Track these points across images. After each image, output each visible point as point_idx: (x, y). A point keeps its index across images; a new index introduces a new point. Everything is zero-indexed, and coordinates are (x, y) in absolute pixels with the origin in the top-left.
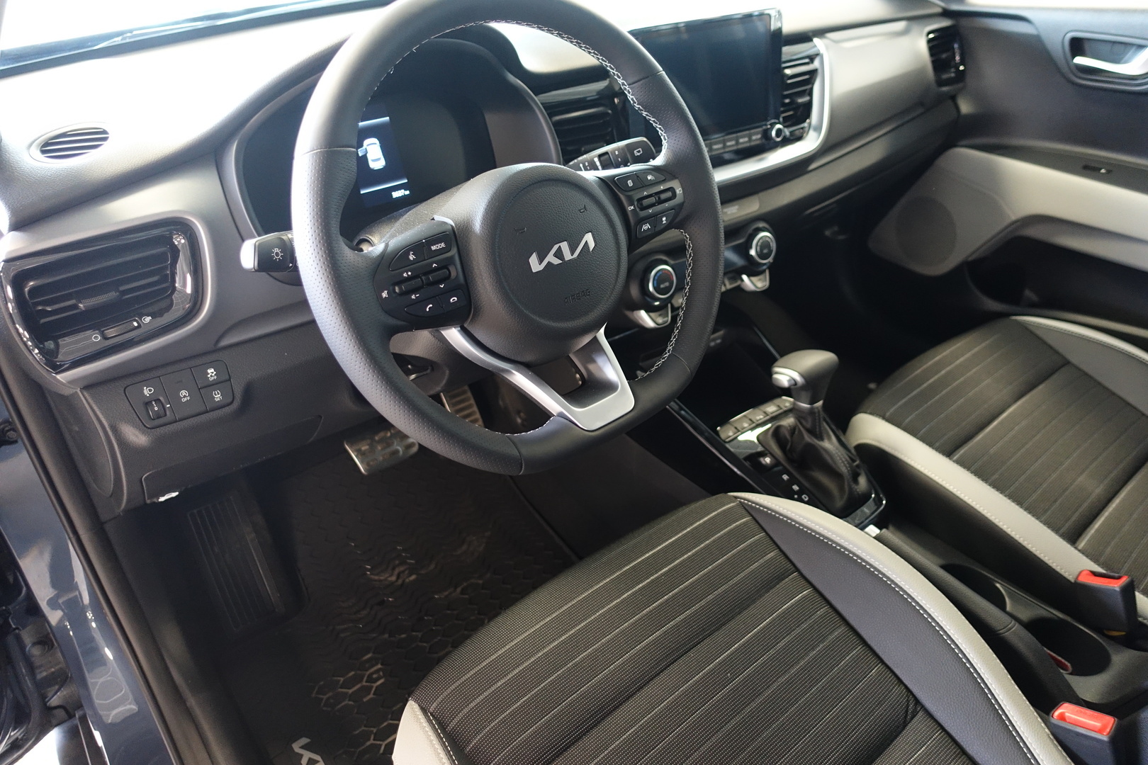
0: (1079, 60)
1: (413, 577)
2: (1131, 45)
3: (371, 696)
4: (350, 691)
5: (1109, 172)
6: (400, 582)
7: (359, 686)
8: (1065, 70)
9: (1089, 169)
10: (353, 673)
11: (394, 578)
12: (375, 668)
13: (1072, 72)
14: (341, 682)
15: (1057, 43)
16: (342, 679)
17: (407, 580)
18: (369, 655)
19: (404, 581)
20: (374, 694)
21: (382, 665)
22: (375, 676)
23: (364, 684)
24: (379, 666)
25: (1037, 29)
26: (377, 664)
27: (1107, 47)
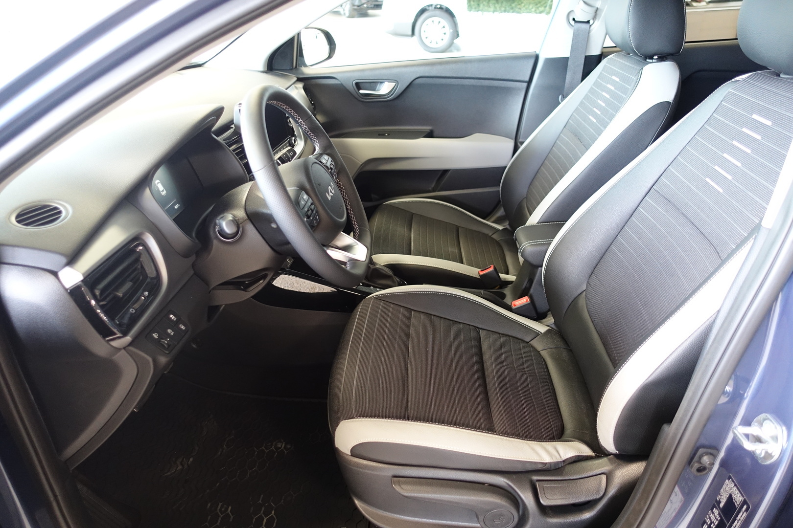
0: (361, 91)
1: (191, 460)
2: (378, 82)
3: (232, 517)
4: (218, 523)
5: (388, 135)
6: (186, 466)
7: (220, 519)
8: (357, 96)
9: (381, 135)
10: (210, 517)
11: (180, 467)
12: (219, 506)
13: (360, 97)
14: (208, 525)
15: (351, 86)
16: (207, 523)
17: (189, 463)
18: (209, 505)
19: (188, 464)
20: (233, 515)
21: (221, 503)
22: (223, 509)
23: (222, 516)
24: (221, 504)
25: (340, 81)
26: (218, 504)
27: (368, 85)
